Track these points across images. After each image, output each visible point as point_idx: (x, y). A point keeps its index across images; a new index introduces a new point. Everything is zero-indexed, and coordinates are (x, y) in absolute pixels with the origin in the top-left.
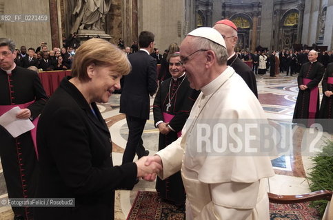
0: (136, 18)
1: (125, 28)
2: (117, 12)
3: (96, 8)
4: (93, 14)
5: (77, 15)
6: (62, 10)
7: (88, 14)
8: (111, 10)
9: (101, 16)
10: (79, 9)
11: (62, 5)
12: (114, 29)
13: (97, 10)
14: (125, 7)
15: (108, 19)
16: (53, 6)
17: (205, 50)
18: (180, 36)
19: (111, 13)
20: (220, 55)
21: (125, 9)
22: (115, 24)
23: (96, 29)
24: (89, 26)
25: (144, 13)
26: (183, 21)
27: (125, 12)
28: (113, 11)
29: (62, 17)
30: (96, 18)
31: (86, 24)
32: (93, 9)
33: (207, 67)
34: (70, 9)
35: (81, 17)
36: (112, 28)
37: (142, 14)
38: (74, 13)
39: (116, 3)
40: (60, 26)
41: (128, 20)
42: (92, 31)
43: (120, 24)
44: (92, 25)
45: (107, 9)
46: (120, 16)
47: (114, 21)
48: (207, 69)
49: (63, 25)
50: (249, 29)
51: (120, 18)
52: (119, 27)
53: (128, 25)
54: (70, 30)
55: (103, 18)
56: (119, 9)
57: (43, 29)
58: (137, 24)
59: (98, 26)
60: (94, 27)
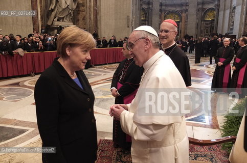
0: (96, 13)
1: (88, 20)
2: (82, 8)
3: (67, 5)
4: (64, 10)
5: (52, 10)
6: (41, 7)
7: (60, 10)
8: (78, 7)
9: (70, 11)
10: (54, 6)
11: (41, 3)
12: (80, 21)
13: (67, 7)
14: (88, 4)
15: (75, 14)
16: (34, 3)
17: (144, 38)
18: (128, 27)
19: (77, 9)
20: (154, 42)
21: (88, 6)
22: (80, 17)
24: (61, 18)
25: (102, 10)
26: (131, 15)
27: (88, 9)
28: (79, 8)
29: (41, 12)
30: (67, 13)
31: (59, 17)
32: (64, 6)
33: (146, 49)
34: (47, 6)
35: (55, 11)
36: (78, 20)
37: (100, 10)
38: (50, 9)
39: (81, 2)
40: (40, 19)
41: (90, 15)
42: (63, 23)
43: (84, 17)
44: (63, 18)
45: (74, 7)
46: (84, 11)
47: (80, 15)
48: (146, 50)
49: (41, 18)
50: (179, 22)
51: (84, 13)
52: (83, 19)
53: (90, 18)
54: (47, 21)
55: (72, 13)
56: (83, 6)
57: (26, 21)
58: (97, 18)
59: (67, 19)
60: (65, 20)
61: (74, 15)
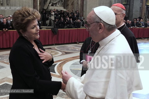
1: (76, 5)
12: (69, 6)
22: (70, 3)
23: (58, 6)
24: (54, 4)
31: (53, 3)
36: (68, 5)
40: (38, 4)
43: (73, 3)
44: (56, 4)
49: (40, 3)
52: (72, 4)
53: (78, 4)
54: (44, 6)
58: (83, 3)
59: (59, 4)
60: (57, 5)
61: (64, 1)
